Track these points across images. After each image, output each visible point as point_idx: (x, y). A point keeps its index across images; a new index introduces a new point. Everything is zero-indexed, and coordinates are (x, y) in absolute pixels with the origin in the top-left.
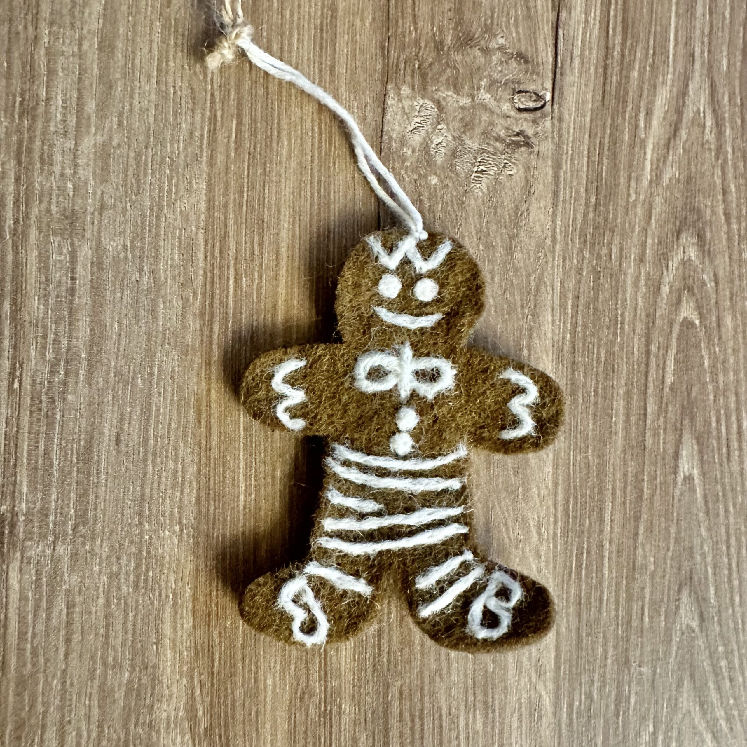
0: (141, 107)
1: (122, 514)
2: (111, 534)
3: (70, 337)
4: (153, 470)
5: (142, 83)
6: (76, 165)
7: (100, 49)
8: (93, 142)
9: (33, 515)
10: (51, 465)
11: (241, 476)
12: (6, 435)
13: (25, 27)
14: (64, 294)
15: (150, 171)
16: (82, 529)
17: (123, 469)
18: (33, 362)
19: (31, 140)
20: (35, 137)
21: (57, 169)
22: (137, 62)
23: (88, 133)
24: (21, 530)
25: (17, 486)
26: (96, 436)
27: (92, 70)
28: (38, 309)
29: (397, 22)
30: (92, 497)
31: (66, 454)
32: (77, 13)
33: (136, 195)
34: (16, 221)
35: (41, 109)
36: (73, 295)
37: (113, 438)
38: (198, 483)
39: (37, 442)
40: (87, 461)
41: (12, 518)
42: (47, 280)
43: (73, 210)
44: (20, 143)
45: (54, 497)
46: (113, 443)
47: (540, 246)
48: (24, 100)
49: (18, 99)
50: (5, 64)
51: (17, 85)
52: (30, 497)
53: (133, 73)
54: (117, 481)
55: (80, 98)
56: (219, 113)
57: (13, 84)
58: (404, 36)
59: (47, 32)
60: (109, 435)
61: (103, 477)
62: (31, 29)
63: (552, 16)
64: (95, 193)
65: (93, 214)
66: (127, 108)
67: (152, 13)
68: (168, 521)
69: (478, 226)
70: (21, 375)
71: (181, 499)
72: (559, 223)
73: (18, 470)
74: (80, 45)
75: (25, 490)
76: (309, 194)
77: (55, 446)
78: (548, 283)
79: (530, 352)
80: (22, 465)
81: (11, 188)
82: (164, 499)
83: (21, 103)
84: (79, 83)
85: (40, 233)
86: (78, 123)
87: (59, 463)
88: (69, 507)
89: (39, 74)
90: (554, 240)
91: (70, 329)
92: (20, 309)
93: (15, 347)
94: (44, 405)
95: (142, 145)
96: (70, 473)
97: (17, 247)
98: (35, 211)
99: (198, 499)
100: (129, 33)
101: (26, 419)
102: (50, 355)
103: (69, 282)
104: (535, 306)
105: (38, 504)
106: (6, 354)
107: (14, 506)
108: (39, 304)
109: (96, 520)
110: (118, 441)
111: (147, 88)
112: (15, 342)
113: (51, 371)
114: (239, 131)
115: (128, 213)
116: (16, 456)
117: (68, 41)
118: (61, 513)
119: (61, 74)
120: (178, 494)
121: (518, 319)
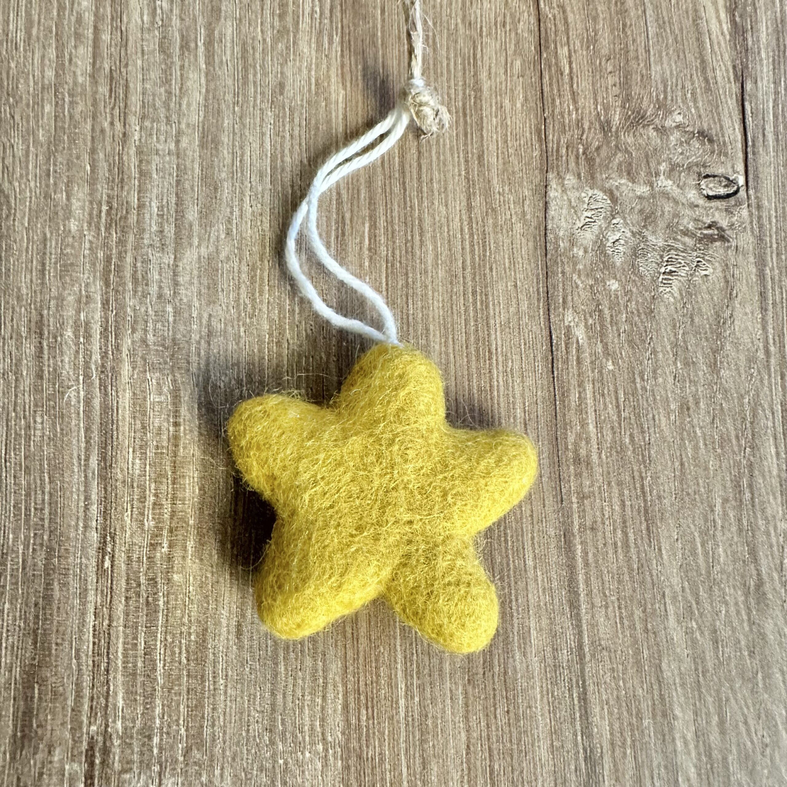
0: (253, 212)
1: (248, 730)
2: (234, 759)
3: (174, 498)
4: (286, 669)
5: (254, 184)
6: (176, 284)
7: (202, 145)
8: (196, 257)
9: (132, 737)
10: (154, 669)
11: (400, 673)
12: (94, 631)
13: (112, 124)
14: (165, 444)
15: (267, 288)
16: (196, 754)
17: (247, 669)
18: (128, 533)
19: (121, 256)
20: (126, 252)
21: (154, 289)
22: (247, 158)
23: (191, 245)
24: (117, 758)
25: (111, 699)
26: (211, 627)
27: (193, 170)
28: (133, 464)
29: (553, 100)
30: (207, 710)
31: (173, 653)
32: (172, 105)
33: (251, 318)
34: (104, 356)
35: (133, 218)
36: (176, 446)
37: (233, 630)
38: (345, 685)
39: (136, 638)
40: (201, 661)
41: (104, 743)
42: (144, 427)
43: (174, 340)
44: (108, 259)
45: (158, 710)
46: (232, 637)
47: (751, 360)
48: (111, 208)
49: (105, 208)
50: (88, 168)
51: (103, 190)
52: (128, 711)
53: (242, 172)
54: (239, 686)
55: (179, 202)
56: (348, 216)
57: (97, 189)
58: (563, 117)
59: (138, 128)
60: (228, 626)
61: (222, 682)
62: (118, 126)
63: (735, 88)
64: (200, 317)
65: (199, 343)
66: (237, 212)
67: (262, 101)
68: (307, 738)
69: (672, 339)
70: (113, 550)
71: (323, 708)
72: (771, 331)
73: (111, 677)
74: (178, 142)
75: (121, 703)
76: (463, 308)
77: (158, 643)
78: (766, 406)
79: (753, 494)
80: (116, 671)
81: (98, 316)
82: (302, 709)
83: (108, 213)
84: (177, 186)
85: (134, 368)
86: (178, 234)
87: (164, 665)
88: (178, 725)
89: (129, 177)
90: (767, 352)
91: (173, 488)
92: (111, 466)
93: (105, 514)
94: (143, 587)
95: (257, 257)
96: (179, 678)
97: (106, 388)
98: (127, 343)
99: (346, 707)
100: (236, 126)
101: (121, 607)
102: (150, 524)
103: (171, 429)
104: (753, 435)
105: (138, 722)
106: (94, 523)
107: (107, 726)
108: (134, 458)
109: (214, 740)
110: (239, 633)
111: (260, 189)
112: (105, 508)
113: (152, 545)
114: (373, 237)
115: (242, 341)
116: (108, 658)
117: (162, 138)
118: (168, 733)
119: (155, 176)
120: (319, 701)
121: (734, 453)
